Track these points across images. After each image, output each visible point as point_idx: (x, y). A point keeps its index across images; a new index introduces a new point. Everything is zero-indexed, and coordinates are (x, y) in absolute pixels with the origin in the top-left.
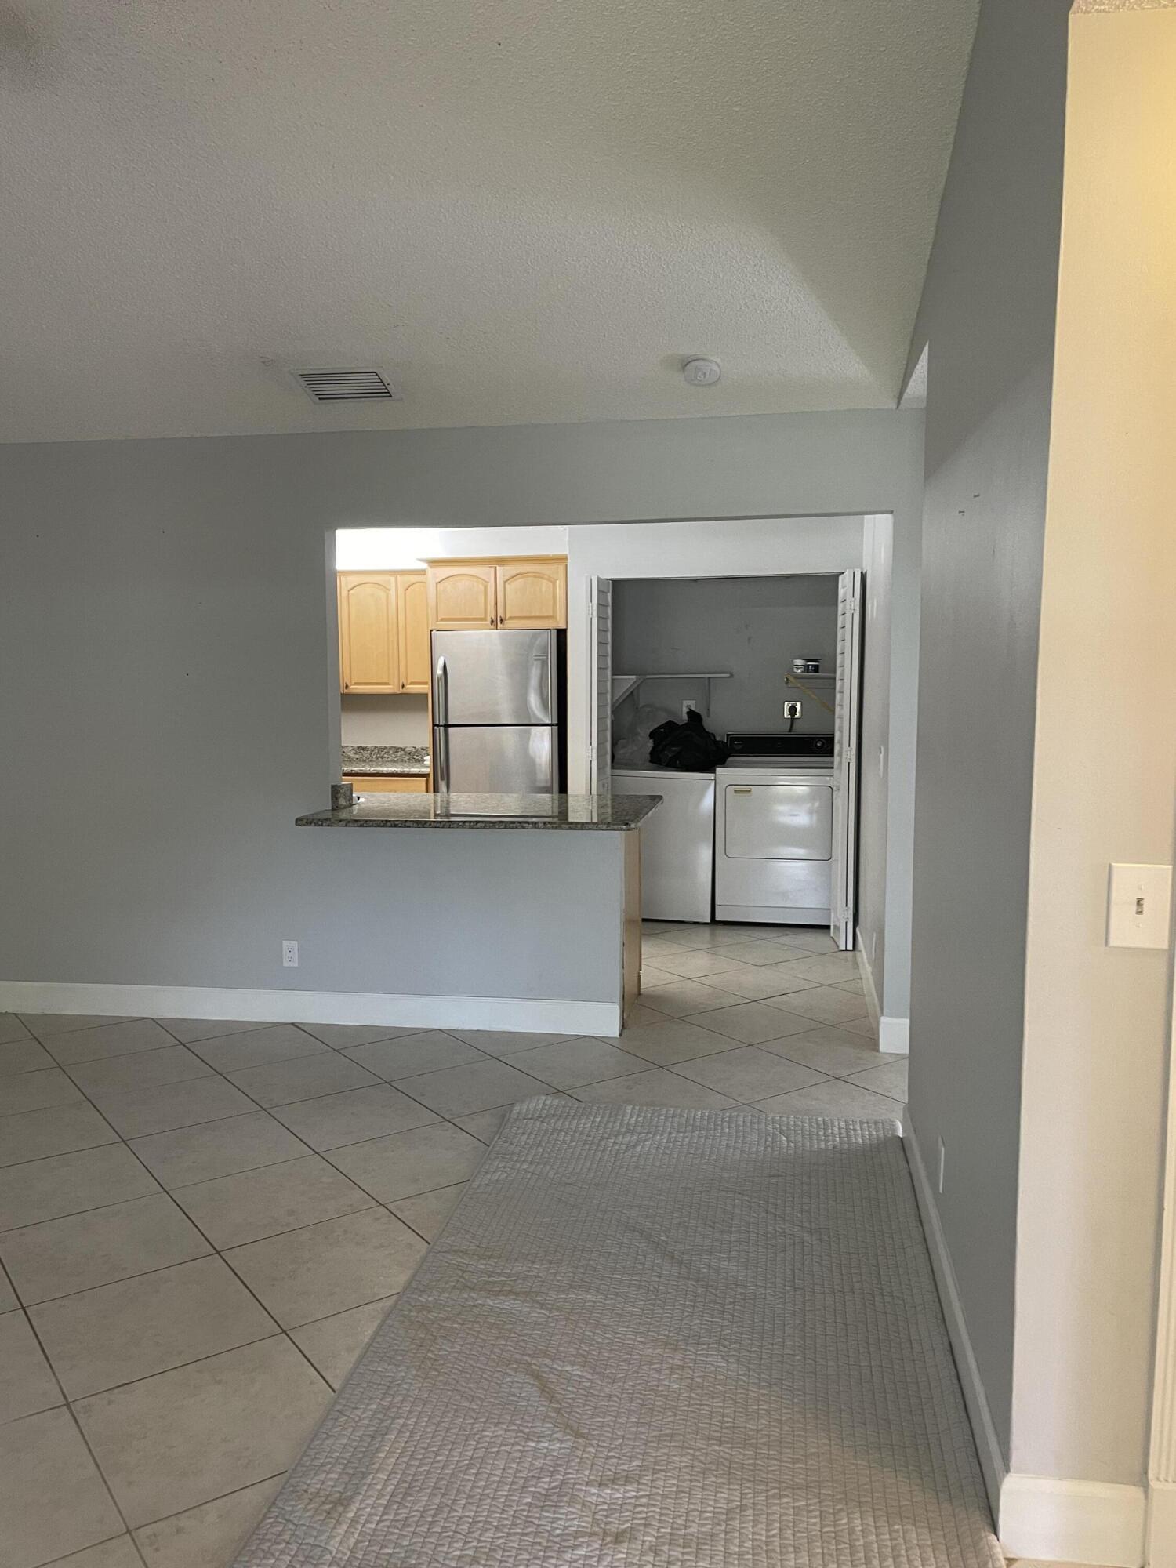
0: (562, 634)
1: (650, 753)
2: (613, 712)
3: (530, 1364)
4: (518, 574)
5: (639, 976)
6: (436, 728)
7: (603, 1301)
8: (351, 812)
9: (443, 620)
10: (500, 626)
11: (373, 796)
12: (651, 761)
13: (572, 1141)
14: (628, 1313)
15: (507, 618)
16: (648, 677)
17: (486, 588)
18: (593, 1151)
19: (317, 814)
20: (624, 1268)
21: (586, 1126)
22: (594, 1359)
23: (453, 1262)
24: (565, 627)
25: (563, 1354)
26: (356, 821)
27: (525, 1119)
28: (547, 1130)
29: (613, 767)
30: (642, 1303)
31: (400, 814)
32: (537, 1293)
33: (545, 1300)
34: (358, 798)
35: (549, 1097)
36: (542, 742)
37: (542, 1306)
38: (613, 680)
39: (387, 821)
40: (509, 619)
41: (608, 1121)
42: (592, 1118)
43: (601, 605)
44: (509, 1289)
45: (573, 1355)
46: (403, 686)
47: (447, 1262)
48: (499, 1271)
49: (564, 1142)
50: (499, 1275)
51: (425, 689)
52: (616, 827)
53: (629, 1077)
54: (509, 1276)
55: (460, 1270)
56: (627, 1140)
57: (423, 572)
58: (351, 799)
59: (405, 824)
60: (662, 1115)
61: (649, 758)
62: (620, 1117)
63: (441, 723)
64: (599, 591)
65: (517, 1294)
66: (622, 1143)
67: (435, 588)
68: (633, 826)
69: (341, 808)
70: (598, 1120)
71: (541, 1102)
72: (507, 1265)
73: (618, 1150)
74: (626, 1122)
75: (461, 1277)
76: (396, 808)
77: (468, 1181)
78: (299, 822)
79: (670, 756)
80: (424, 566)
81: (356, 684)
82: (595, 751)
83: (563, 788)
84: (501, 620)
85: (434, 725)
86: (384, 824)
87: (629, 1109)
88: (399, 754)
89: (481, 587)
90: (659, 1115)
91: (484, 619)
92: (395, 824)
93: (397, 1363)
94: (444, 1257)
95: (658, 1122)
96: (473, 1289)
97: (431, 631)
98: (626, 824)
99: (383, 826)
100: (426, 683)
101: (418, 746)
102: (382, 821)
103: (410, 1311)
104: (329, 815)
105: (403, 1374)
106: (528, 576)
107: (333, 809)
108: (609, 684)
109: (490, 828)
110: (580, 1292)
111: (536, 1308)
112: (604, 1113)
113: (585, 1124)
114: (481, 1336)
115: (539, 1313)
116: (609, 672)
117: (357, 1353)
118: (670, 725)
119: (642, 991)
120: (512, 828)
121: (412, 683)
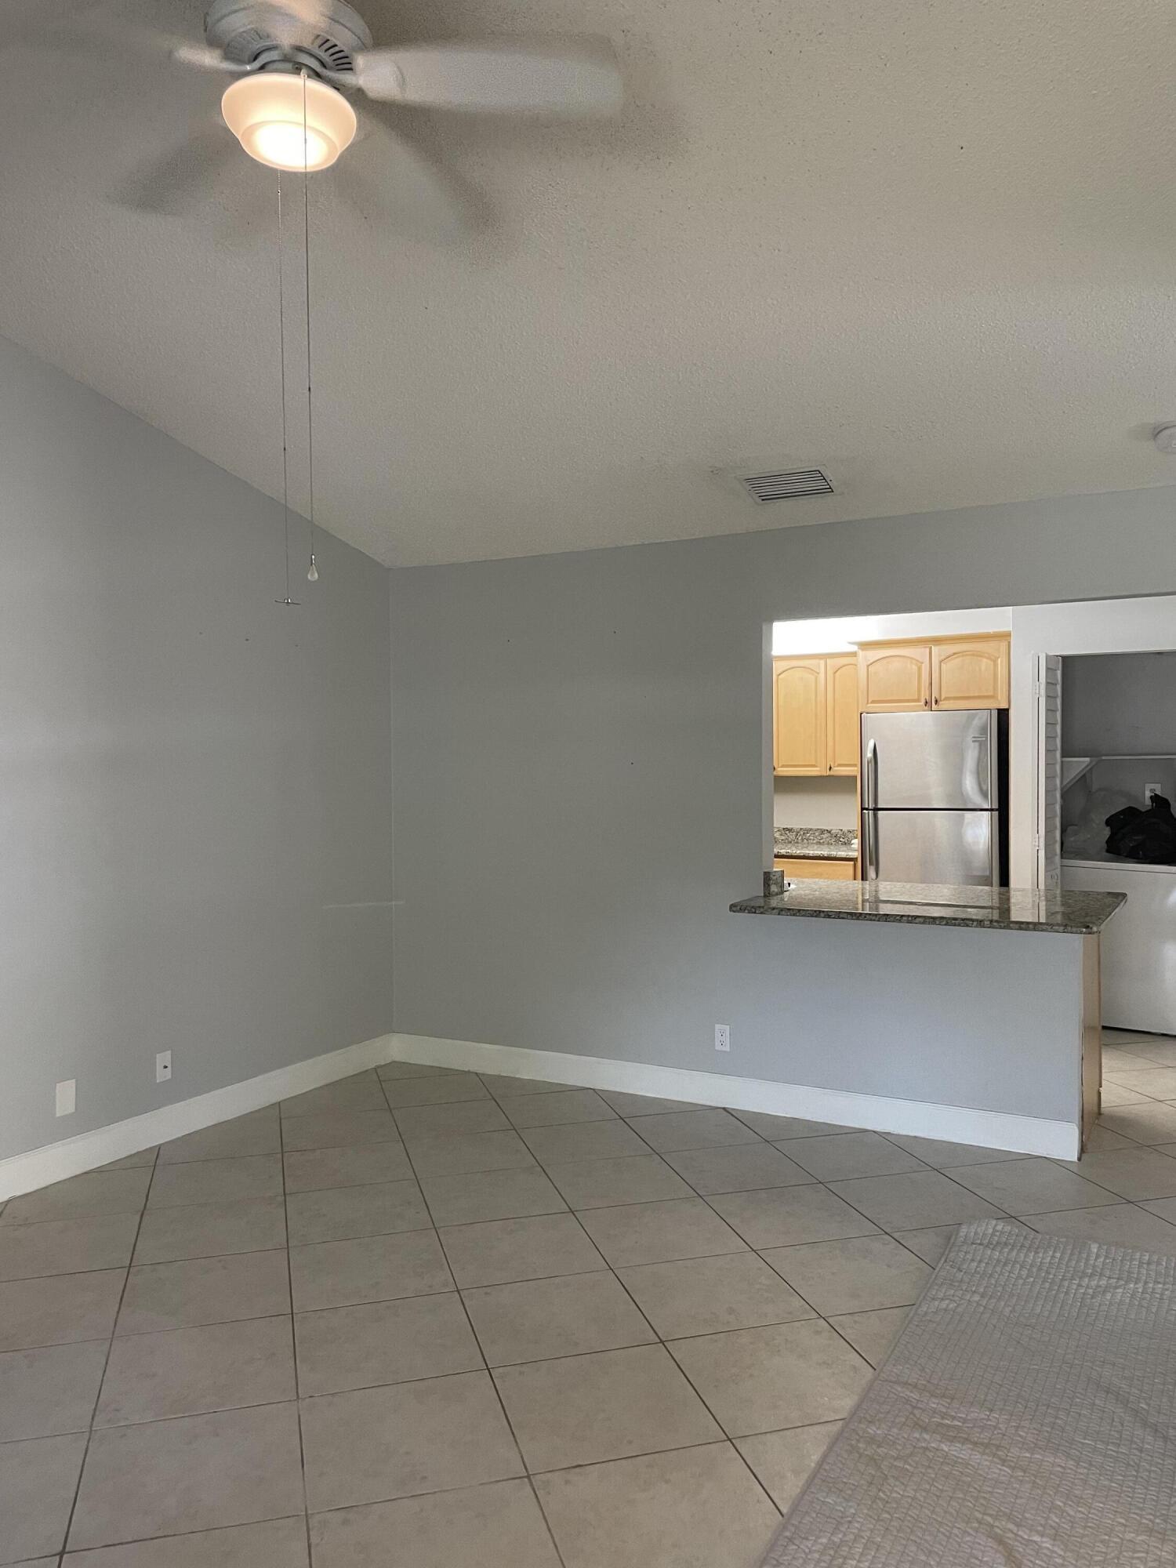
0: (1003, 716)
1: (1107, 842)
2: (1062, 797)
3: (992, 1526)
4: (955, 654)
5: (1099, 1093)
6: (865, 811)
7: (1074, 1468)
8: (782, 900)
9: (873, 702)
10: (934, 707)
11: (803, 882)
12: (1108, 851)
13: (1028, 1276)
14: (1105, 1487)
15: (943, 698)
16: (1104, 758)
17: (920, 669)
18: (1054, 1292)
19: (750, 900)
20: (1098, 1434)
21: (1045, 1261)
22: (1066, 1534)
23: (901, 1395)
24: (1007, 707)
25: (1030, 1522)
26: (789, 909)
27: (973, 1243)
28: (998, 1261)
29: (1062, 857)
30: (1120, 1478)
31: (833, 904)
32: (998, 1447)
33: (1007, 1456)
34: (789, 884)
35: (1000, 1222)
36: (979, 830)
37: (1003, 1462)
38: (1062, 762)
39: (820, 911)
40: (944, 700)
41: (1070, 1260)
42: (1051, 1253)
43: (1050, 684)
44: (965, 1436)
45: (1041, 1525)
46: (830, 768)
47: (895, 1394)
48: (953, 1414)
49: (1019, 1277)
50: (954, 1418)
51: (854, 771)
52: (1074, 930)
53: (1092, 1210)
54: (965, 1421)
55: (911, 1405)
56: (1094, 1283)
57: (854, 654)
58: (782, 886)
59: (839, 915)
60: (1135, 1259)
61: (1106, 847)
62: (1084, 1256)
63: (870, 807)
64: (1048, 669)
65: (975, 1444)
66: (1087, 1287)
67: (866, 670)
68: (1095, 929)
69: (773, 895)
70: (1058, 1255)
71: (990, 1227)
72: (962, 1408)
73: (1084, 1294)
74: (1092, 1262)
75: (912, 1413)
76: (829, 897)
77: (913, 1305)
78: (733, 908)
79: (1131, 845)
80: (855, 648)
81: (783, 766)
82: (1042, 840)
83: (1005, 880)
84: (936, 701)
85: (863, 809)
86: (817, 914)
87: (1094, 1248)
88: (824, 836)
89: (915, 667)
90: (1132, 1260)
91: (918, 700)
92: (828, 915)
93: (847, 1497)
94: (892, 1387)
95: (1130, 1267)
96: (925, 1429)
97: (861, 714)
98: (1087, 927)
99: (816, 916)
100: (855, 765)
101: (845, 829)
102: (815, 911)
103: (858, 1441)
104: (761, 902)
105: (853, 1511)
106: (967, 655)
107: (765, 896)
108: (1058, 767)
109: (929, 924)
110: (1047, 1454)
111: (998, 1464)
112: (1065, 1248)
113: (1043, 1258)
114: (935, 1484)
115: (1000, 1470)
116: (1058, 754)
117: (805, 1476)
118: (1131, 812)
119: (1102, 1110)
120: (955, 925)
121: (839, 765)
